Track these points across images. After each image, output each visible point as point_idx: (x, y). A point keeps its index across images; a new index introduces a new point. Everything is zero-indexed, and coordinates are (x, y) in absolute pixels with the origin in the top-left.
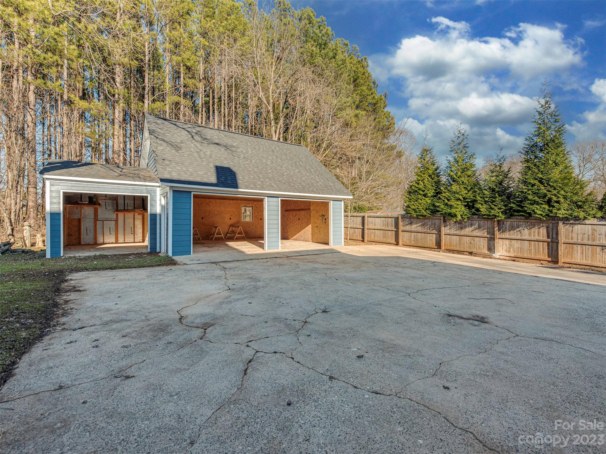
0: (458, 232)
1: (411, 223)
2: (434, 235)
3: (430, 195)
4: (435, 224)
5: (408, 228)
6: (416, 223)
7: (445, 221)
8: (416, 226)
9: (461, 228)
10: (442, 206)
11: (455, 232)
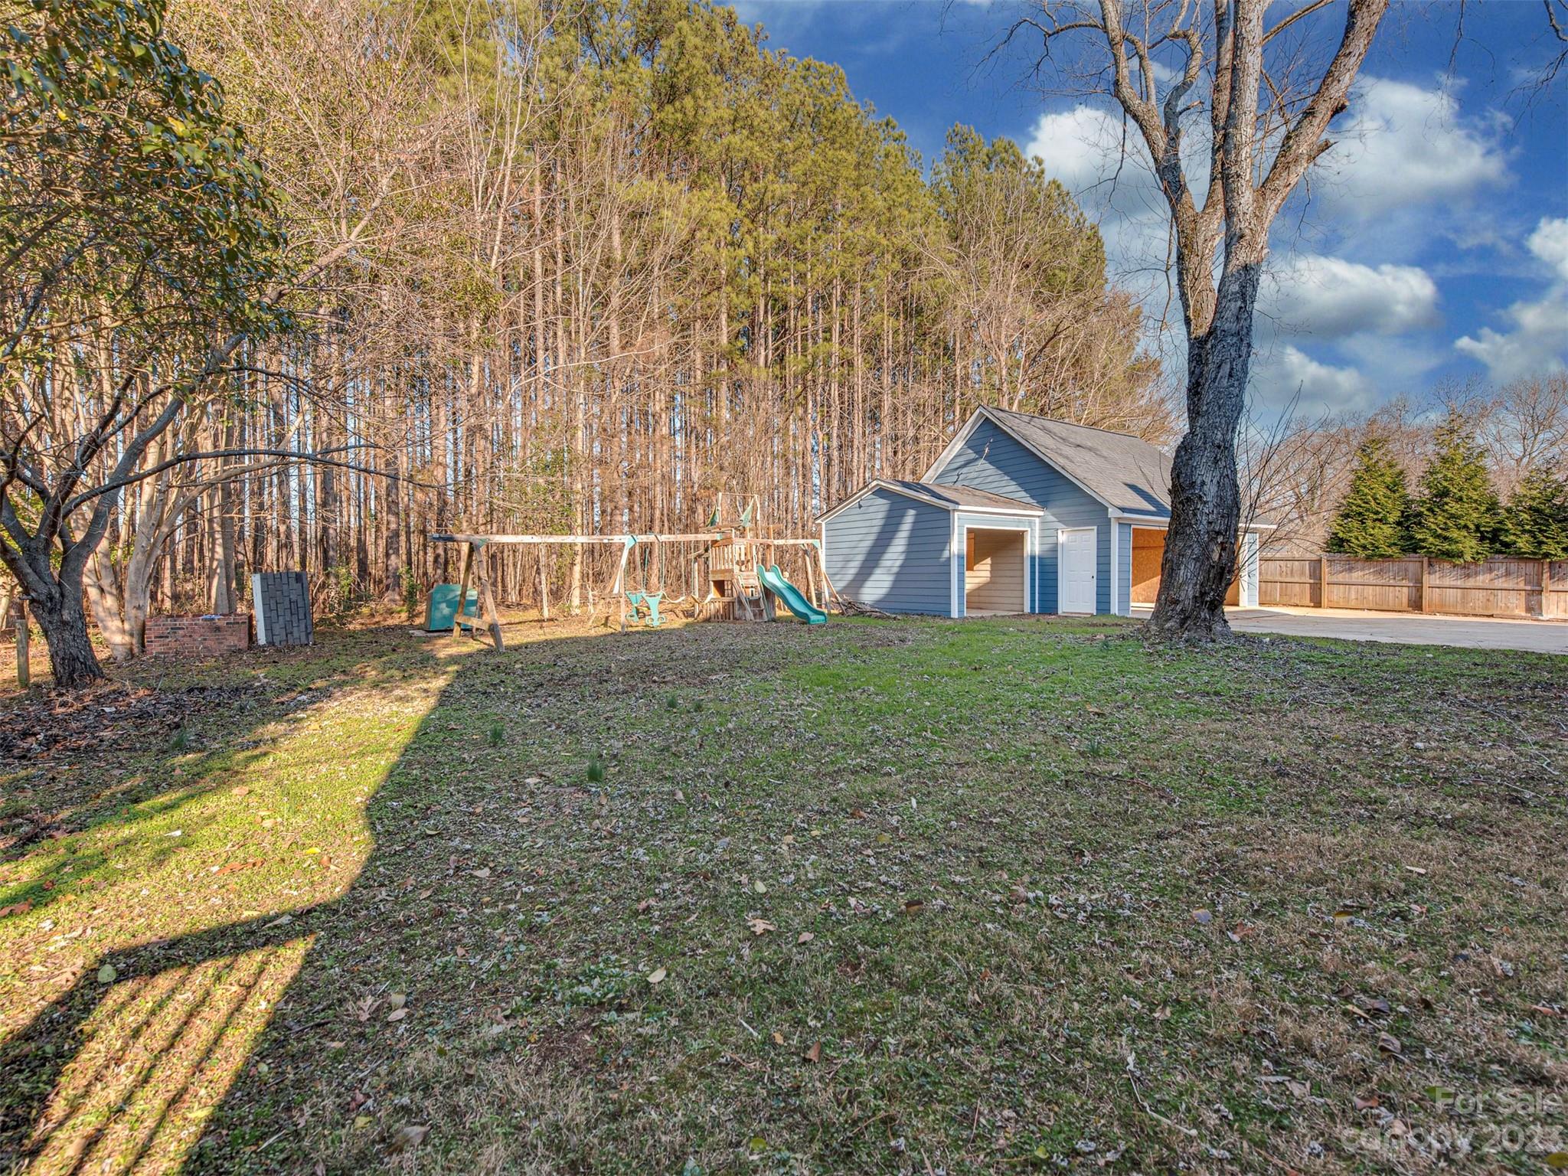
0: (1459, 583)
1: (1350, 570)
2: (1405, 590)
3: (1391, 520)
4: (1406, 570)
5: (1340, 578)
6: (1363, 569)
7: (1430, 565)
8: (1360, 573)
9: (1468, 576)
10: (1431, 539)
11: (1453, 583)
